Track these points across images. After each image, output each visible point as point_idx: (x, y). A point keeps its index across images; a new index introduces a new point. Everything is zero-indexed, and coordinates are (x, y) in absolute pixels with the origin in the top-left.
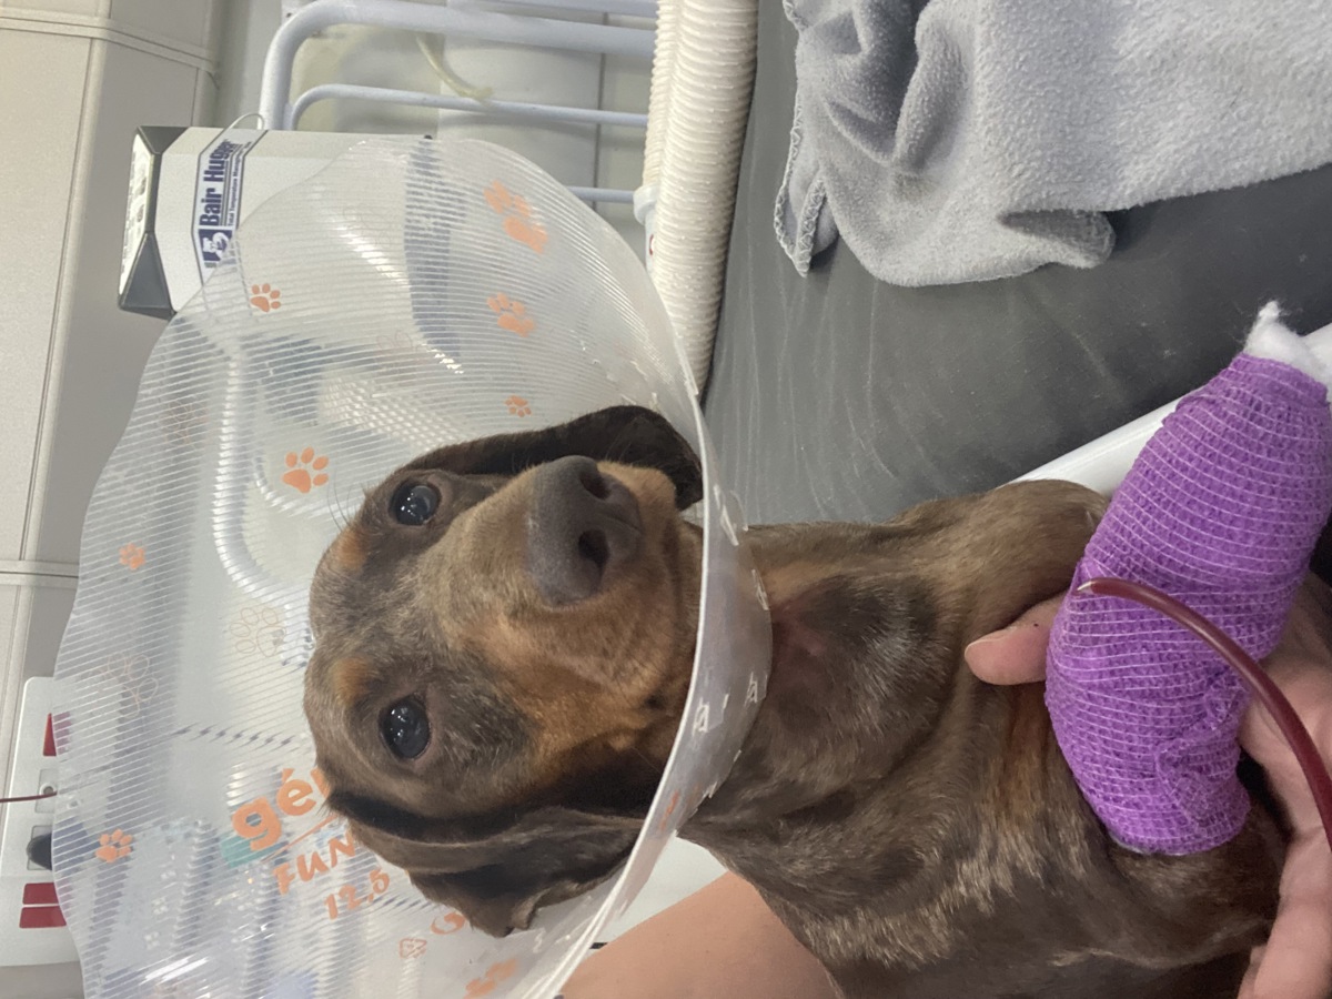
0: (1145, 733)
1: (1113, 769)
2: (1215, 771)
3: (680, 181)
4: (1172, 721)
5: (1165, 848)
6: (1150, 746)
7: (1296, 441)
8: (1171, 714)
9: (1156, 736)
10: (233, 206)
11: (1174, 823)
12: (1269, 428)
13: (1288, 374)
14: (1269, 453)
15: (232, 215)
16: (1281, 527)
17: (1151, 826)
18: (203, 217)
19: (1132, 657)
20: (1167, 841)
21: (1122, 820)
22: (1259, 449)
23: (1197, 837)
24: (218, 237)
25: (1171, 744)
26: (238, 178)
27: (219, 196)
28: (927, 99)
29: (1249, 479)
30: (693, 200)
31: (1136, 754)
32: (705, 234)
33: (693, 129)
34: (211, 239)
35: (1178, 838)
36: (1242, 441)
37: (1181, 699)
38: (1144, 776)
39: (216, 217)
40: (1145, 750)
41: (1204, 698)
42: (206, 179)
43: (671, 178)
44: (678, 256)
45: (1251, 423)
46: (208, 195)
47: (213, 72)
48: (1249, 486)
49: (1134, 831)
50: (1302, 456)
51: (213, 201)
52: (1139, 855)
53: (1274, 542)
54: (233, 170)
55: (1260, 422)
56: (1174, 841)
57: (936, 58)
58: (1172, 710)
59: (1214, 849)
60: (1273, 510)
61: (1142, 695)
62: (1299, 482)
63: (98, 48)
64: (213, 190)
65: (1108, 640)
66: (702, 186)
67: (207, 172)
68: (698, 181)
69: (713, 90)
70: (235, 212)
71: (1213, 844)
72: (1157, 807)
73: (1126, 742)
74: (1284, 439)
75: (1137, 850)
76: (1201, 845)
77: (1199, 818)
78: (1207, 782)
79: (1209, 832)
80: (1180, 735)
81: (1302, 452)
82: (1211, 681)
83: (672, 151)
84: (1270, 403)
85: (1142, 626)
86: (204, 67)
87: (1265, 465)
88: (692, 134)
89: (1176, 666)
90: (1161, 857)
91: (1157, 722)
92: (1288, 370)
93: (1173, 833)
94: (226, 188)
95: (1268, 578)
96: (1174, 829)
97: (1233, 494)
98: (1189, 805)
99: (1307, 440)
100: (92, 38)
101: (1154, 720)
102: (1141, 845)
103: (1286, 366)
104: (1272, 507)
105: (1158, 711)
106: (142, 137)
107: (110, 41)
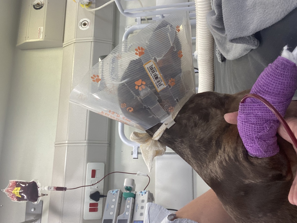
0: (252, 132)
1: (247, 139)
2: (268, 141)
3: (202, 49)
4: (258, 130)
5: (257, 156)
6: (253, 134)
7: (285, 74)
8: (257, 128)
9: (254, 132)
11: (259, 151)
12: (279, 71)
13: (285, 60)
14: (279, 76)
16: (281, 91)
17: (254, 151)
19: (250, 116)
20: (258, 155)
21: (249, 149)
22: (277, 75)
23: (264, 154)
25: (257, 134)
29: (274, 81)
30: (205, 52)
31: (251, 136)
32: (209, 59)
33: (203, 37)
35: (260, 154)
36: (274, 73)
37: (259, 125)
38: (253, 141)
40: (253, 135)
41: (264, 125)
43: (200, 48)
44: (203, 65)
45: (276, 70)
47: (113, 44)
48: (274, 82)
49: (252, 152)
50: (286, 77)
52: (252, 157)
53: (279, 94)
55: (278, 70)
56: (259, 155)
58: (257, 127)
59: (267, 157)
60: (279, 88)
61: (252, 124)
62: (285, 82)
63: (93, 43)
65: (246, 112)
66: (206, 49)
68: (205, 48)
69: (206, 28)
71: (267, 156)
72: (255, 147)
73: (249, 133)
74: (282, 73)
75: (252, 156)
76: (265, 156)
77: (264, 150)
78: (265, 143)
79: (267, 154)
80: (259, 132)
81: (286, 76)
82: (266, 122)
83: (199, 43)
84: (280, 66)
85: (252, 110)
86: (111, 43)
87: (278, 78)
88: (203, 38)
89: (258, 118)
90: (256, 158)
91: (255, 130)
92: (286, 59)
93: (259, 153)
95: (278, 102)
96: (259, 152)
97: (271, 84)
98: (261, 147)
99: (287, 74)
100: (91, 41)
101: (254, 129)
102: (253, 155)
103: (285, 58)
104: (279, 87)
105: (255, 127)
106: (100, 58)
107: (95, 42)
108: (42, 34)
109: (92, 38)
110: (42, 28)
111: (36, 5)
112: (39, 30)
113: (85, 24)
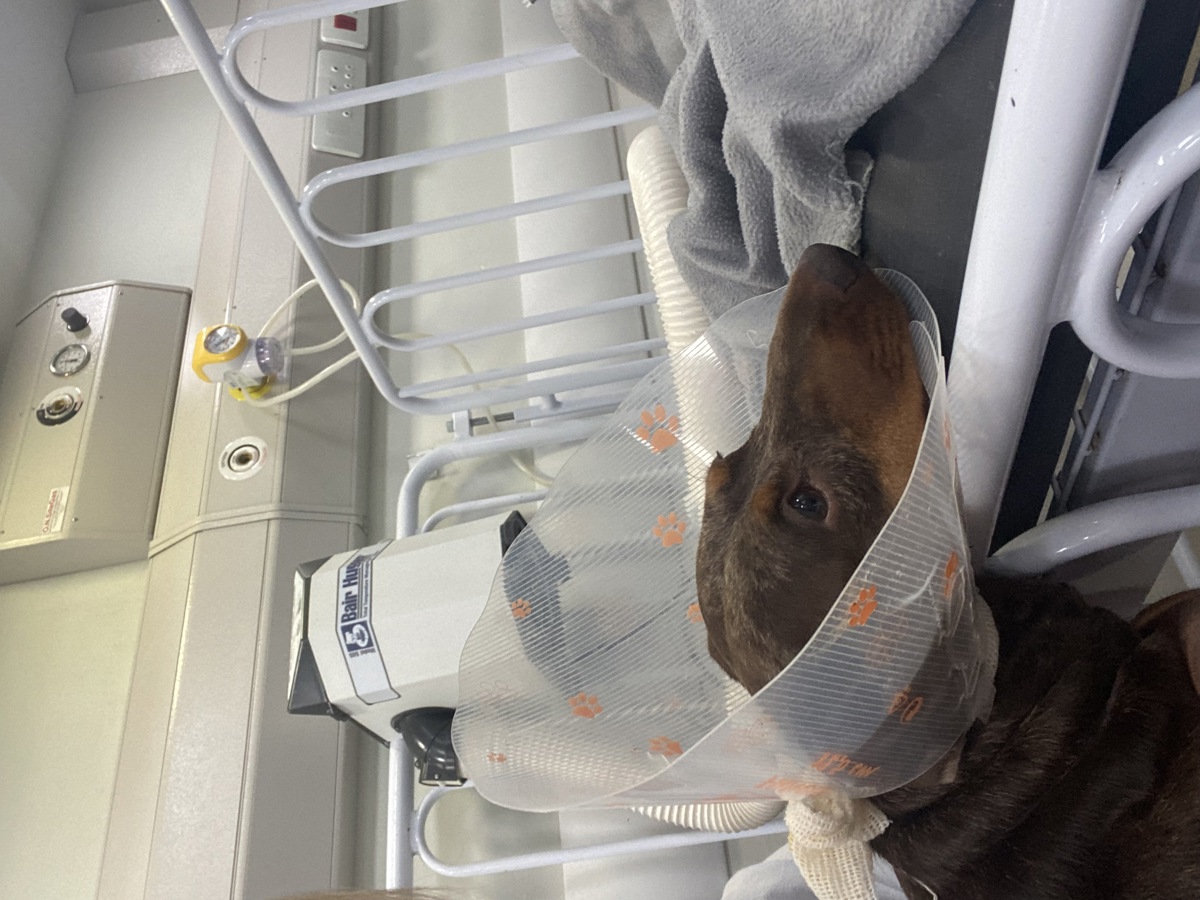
10: (366, 601)
15: (366, 608)
18: (344, 616)
24: (356, 630)
26: (369, 578)
27: (355, 596)
28: (753, 208)
34: (351, 632)
39: (354, 614)
42: (345, 586)
46: (347, 598)
47: (361, 523)
51: (351, 602)
54: (364, 573)
57: (746, 174)
63: (274, 526)
64: (350, 593)
67: (345, 581)
70: (368, 606)
86: (353, 520)
94: (360, 590)
100: (269, 520)
106: (300, 572)
107: (282, 519)
108: (62, 514)
109: (271, 507)
110: (66, 490)
111: (48, 409)
112: (51, 498)
113: (244, 459)
